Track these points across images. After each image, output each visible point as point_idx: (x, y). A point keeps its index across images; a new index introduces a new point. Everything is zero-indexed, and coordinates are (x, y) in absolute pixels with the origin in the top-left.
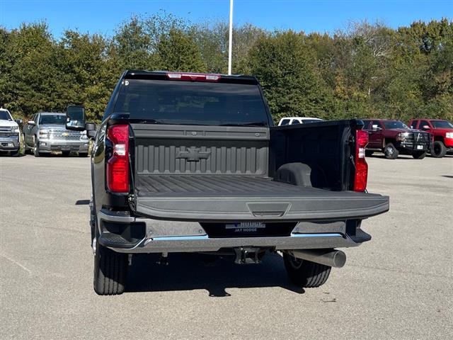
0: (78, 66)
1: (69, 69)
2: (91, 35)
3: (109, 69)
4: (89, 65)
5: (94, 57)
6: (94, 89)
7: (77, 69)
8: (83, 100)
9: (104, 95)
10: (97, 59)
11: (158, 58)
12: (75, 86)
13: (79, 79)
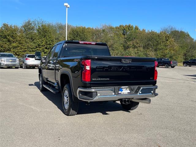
0: (9, 36)
1: (5, 37)
2: (13, 25)
3: (20, 37)
4: (13, 36)
5: (15, 33)
6: (14, 44)
7: (8, 37)
8: (11, 48)
9: (18, 47)
10: (16, 34)
11: (38, 34)
12: (7, 43)
13: (9, 41)
